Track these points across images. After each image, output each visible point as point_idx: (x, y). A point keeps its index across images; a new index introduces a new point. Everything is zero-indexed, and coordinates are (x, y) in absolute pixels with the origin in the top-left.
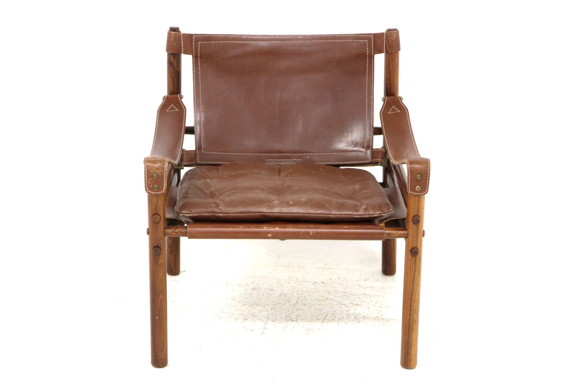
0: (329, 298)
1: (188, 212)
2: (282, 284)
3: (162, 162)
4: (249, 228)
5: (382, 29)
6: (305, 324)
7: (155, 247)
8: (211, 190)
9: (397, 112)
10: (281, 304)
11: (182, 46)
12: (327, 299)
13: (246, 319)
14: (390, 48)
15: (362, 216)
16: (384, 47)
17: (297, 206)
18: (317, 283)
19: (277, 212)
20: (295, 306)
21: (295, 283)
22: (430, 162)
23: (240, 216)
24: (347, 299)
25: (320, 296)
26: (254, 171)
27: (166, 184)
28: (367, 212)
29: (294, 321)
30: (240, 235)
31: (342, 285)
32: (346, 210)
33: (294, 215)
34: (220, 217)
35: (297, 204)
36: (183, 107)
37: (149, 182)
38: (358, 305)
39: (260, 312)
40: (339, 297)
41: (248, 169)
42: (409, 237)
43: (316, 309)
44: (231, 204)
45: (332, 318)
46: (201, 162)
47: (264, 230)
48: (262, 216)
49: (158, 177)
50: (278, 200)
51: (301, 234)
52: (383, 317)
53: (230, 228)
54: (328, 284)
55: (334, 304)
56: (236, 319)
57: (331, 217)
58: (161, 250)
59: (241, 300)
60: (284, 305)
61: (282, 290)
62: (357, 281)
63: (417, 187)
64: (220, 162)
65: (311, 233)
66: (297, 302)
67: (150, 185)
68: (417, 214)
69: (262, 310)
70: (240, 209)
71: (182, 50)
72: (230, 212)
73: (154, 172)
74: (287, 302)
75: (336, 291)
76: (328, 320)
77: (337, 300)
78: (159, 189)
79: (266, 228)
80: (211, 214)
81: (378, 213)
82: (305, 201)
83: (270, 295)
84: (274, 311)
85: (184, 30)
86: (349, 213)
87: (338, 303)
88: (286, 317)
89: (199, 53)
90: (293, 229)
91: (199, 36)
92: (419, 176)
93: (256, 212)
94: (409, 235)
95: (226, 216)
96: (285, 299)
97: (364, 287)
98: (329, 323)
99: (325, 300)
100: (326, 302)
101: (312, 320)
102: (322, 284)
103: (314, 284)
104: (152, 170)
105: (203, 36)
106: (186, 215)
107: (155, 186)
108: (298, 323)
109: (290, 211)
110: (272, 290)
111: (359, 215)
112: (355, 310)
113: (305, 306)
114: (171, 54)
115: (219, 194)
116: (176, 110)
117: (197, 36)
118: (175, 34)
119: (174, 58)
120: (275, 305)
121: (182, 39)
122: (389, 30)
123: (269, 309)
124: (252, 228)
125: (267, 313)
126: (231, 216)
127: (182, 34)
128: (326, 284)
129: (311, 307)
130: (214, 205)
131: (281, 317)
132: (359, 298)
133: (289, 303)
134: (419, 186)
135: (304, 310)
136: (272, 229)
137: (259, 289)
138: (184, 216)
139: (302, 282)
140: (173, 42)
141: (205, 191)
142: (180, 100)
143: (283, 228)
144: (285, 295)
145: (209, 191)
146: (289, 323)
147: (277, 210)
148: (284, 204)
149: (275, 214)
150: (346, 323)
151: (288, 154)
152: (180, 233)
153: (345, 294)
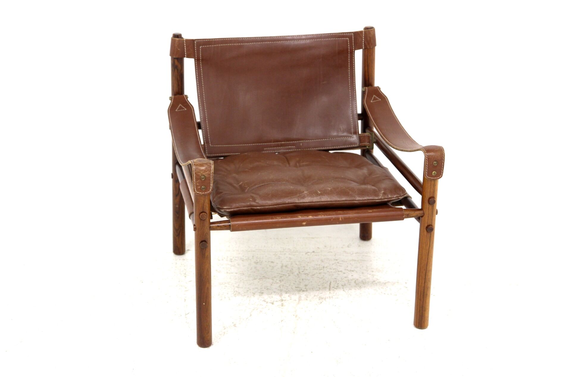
0: (325, 266)
1: (229, 207)
2: (279, 256)
3: (209, 164)
4: (285, 218)
5: (359, 28)
6: (316, 293)
7: (202, 242)
8: (240, 184)
9: (378, 100)
10: (286, 275)
11: (185, 51)
12: (324, 267)
13: (262, 293)
14: (369, 44)
15: (383, 200)
16: (363, 44)
17: (325, 195)
18: (309, 252)
19: (308, 201)
20: (299, 277)
21: (289, 254)
22: (443, 149)
23: (275, 208)
24: (341, 266)
25: (317, 265)
26: (268, 163)
27: (212, 185)
28: (386, 196)
29: (305, 291)
30: (278, 225)
31: (330, 253)
32: (368, 195)
33: (323, 203)
34: (258, 209)
35: (324, 193)
36: (191, 107)
37: (198, 184)
38: (353, 271)
39: (271, 285)
40: (333, 264)
41: (262, 161)
42: (425, 216)
43: (318, 277)
44: (266, 197)
45: (336, 285)
46: (210, 155)
47: (299, 219)
48: (295, 206)
49: (206, 178)
50: (307, 190)
51: (332, 220)
52: (379, 281)
53: (269, 219)
54: (318, 253)
55: (331, 272)
56: (254, 294)
57: (355, 203)
58: (207, 243)
59: (250, 275)
60: (289, 276)
61: (281, 261)
62: (342, 247)
63: (434, 172)
64: (226, 154)
65: (340, 219)
66: (299, 273)
67: (198, 187)
68: (433, 196)
69: (272, 283)
70: (275, 201)
71: (185, 54)
72: (267, 205)
73: (201, 174)
74: (291, 273)
75: (328, 259)
76: (333, 287)
77: (332, 268)
78: (207, 189)
79: (300, 217)
80: (250, 208)
81: (395, 196)
82: (331, 190)
83: (273, 267)
84: (282, 283)
85: (186, 36)
86: (371, 198)
87: (334, 271)
88: (296, 287)
89: (200, 56)
90: (324, 216)
91: (200, 40)
92: (435, 162)
93: (290, 203)
94: (425, 214)
95: (263, 209)
96: (288, 271)
97: (350, 253)
98: (335, 290)
99: (322, 268)
100: (324, 270)
101: (320, 289)
102: (313, 254)
103: (306, 254)
104: (200, 172)
105: (203, 41)
106: (227, 210)
107: (203, 187)
108: (308, 293)
109: (319, 200)
110: (272, 262)
111: (380, 199)
112: (352, 276)
113: (307, 275)
114: (174, 58)
115: (248, 188)
116: (184, 109)
117: (198, 41)
118: (179, 41)
119: (178, 61)
120: (281, 277)
121: (185, 44)
122: (366, 28)
123: (278, 281)
124: (288, 218)
125: (278, 285)
126: (267, 208)
127: (185, 40)
128: (316, 253)
129: (313, 276)
130: (251, 199)
131: (291, 288)
132: (350, 264)
133: (292, 273)
134: (435, 171)
135: (309, 280)
136: (305, 218)
137: (261, 263)
138: (225, 211)
139: (295, 252)
140: (177, 48)
141: (235, 185)
142: (186, 99)
143: (316, 216)
144: (286, 266)
145: (239, 185)
146: (301, 293)
147: (307, 200)
148: (313, 194)
149: (306, 203)
150: (350, 289)
151: (283, 143)
152: (224, 227)
153: (337, 261)
